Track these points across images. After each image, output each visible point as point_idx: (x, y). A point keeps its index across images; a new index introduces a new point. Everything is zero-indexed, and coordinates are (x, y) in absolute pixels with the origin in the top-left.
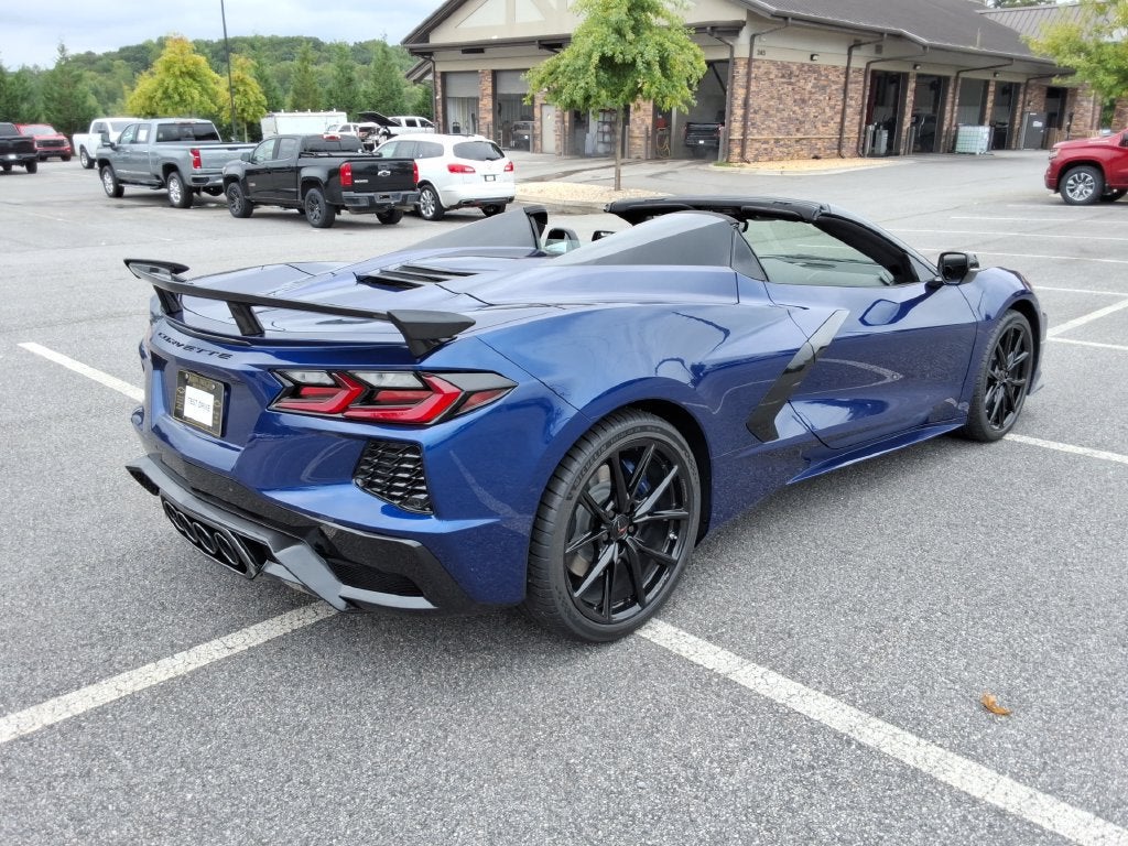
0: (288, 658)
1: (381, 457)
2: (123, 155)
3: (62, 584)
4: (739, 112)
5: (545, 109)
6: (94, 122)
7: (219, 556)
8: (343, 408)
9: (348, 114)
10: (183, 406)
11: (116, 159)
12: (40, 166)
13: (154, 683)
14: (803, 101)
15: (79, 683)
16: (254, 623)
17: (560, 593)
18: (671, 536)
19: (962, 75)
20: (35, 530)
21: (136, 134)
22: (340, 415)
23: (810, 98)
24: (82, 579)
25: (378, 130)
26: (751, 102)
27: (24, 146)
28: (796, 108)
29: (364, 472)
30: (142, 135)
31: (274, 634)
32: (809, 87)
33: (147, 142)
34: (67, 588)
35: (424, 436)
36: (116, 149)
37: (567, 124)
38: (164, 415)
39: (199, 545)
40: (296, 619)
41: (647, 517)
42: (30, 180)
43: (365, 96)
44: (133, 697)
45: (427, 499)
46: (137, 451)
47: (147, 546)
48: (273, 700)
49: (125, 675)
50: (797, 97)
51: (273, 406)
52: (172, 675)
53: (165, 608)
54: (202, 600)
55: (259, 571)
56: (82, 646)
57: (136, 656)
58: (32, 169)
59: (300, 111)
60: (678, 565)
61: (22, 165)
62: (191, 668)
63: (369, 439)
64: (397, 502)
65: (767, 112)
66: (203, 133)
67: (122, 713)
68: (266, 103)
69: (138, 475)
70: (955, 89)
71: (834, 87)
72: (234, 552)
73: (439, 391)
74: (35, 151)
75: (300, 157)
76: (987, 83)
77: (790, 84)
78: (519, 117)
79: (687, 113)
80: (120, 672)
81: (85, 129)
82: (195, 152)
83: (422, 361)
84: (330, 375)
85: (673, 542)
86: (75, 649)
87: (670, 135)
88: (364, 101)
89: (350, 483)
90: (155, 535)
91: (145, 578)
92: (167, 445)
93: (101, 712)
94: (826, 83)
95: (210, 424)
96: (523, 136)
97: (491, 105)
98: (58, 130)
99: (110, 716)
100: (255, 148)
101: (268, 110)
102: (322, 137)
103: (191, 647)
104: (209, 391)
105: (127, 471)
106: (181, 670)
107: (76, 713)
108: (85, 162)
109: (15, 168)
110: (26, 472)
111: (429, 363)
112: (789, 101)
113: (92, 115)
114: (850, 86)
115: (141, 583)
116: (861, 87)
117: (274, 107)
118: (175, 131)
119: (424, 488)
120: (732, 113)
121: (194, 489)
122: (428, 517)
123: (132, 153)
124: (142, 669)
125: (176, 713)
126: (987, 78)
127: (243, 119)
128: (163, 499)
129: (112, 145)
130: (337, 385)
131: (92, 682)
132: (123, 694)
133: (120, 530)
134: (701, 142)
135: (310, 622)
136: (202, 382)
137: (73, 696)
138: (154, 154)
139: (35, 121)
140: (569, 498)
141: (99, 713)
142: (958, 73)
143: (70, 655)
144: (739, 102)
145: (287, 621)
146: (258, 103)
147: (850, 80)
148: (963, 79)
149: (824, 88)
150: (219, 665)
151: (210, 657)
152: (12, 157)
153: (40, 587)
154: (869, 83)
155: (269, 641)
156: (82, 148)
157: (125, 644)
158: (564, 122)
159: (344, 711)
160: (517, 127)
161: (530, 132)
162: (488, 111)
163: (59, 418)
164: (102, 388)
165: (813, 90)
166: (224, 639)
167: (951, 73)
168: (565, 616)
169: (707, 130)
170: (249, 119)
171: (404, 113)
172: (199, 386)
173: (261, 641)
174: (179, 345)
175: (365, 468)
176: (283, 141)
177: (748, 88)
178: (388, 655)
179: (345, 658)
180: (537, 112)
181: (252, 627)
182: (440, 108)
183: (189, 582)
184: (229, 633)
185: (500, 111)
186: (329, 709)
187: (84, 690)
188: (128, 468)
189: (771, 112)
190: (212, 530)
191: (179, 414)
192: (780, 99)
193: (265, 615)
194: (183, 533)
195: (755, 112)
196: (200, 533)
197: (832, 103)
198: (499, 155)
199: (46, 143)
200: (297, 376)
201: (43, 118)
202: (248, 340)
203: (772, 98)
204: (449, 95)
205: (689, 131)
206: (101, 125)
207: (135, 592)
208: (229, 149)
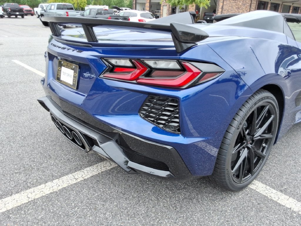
0: (100, 186)
1: (155, 104)
2: (47, 13)
3: (12, 144)
4: (220, 10)
5: (164, 7)
6: (40, 4)
7: (73, 140)
8: (136, 78)
9: (109, 7)
10: (60, 76)
11: (45, 15)
12: (25, 17)
13: (44, 195)
14: (239, 8)
15: (12, 192)
16: (86, 167)
17: (228, 172)
18: (264, 145)
19: (284, 4)
20: (6, 121)
21: (51, 7)
22: (135, 82)
23: (240, 7)
24: (20, 142)
25: (117, 11)
26: (224, 7)
27: (21, 10)
28: (236, 10)
29: (145, 110)
30: (53, 7)
31: (95, 173)
32: (240, 4)
33: (54, 9)
34: (14, 146)
35: (181, 94)
36: (45, 11)
37: (170, 12)
38: (53, 80)
39: (65, 134)
40: (103, 166)
41: (259, 137)
42: (22, 20)
43: (114, 2)
44: (34, 202)
45: (179, 126)
46: (42, 94)
47: (46, 130)
48: (95, 209)
49: (31, 190)
50: (237, 7)
51: (102, 76)
52: (51, 191)
53: (51, 157)
54: (66, 155)
55: (91, 150)
56: (16, 173)
57: (37, 180)
58: (23, 17)
59: (95, 5)
60: (266, 157)
61: (20, 16)
62: (60, 188)
63: (149, 94)
64: (161, 126)
65: (228, 11)
66: (69, 8)
67: (28, 210)
68: (87, 2)
69: (42, 104)
70: (281, 8)
71: (248, 4)
72: (80, 141)
73: (190, 70)
74: (24, 12)
75: (96, 14)
76: (290, 6)
77: (235, 3)
78: (156, 9)
79: (207, 8)
80: (30, 188)
81: (37, 7)
82: (67, 13)
83: (181, 55)
84: (131, 61)
85: (264, 148)
86: (13, 174)
87: (199, 16)
88: (113, 3)
89: (138, 115)
90: (49, 126)
91: (44, 143)
92: (53, 92)
93: (19, 208)
94: (245, 3)
95: (72, 84)
96: (157, 15)
97: (149, 5)
98: (30, 7)
99: (23, 212)
100: (83, 12)
101: (87, 5)
102: (103, 9)
103: (60, 177)
104: (72, 69)
105: (37, 101)
106: (56, 189)
107: (8, 209)
108: (37, 16)
109: (18, 17)
110: (7, 100)
111: (186, 55)
112: (235, 8)
113: (40, 3)
114: (252, 5)
115: (42, 145)
116: (255, 5)
117: (89, 4)
118: (62, 7)
119: (177, 120)
120: (218, 10)
121: (63, 111)
122: (178, 135)
123: (50, 13)
124: (39, 187)
125: (53, 213)
126: (291, 5)
127: (80, 6)
128: (51, 114)
129: (44, 10)
130: (134, 67)
131: (17, 192)
132: (30, 200)
133: (37, 123)
134: (208, 18)
135: (109, 168)
136: (69, 65)
137: (8, 199)
138: (56, 13)
139: (25, 4)
140: (238, 129)
141: (19, 210)
142: (283, 3)
143: (10, 177)
144: (221, 7)
145: (99, 167)
146: (84, 2)
147: (252, 3)
148: (284, 5)
149: (245, 4)
150: (72, 187)
151: (68, 183)
152: (17, 13)
153: (4, 144)
154: (257, 4)
155: (92, 176)
156: (37, 12)
157: (33, 173)
158: (169, 11)
159: (127, 218)
160: (156, 12)
161: (159, 13)
162: (148, 7)
163: (21, 83)
164: (36, 74)
165: (242, 5)
166: (74, 174)
167: (280, 3)
168: (228, 182)
169: (210, 15)
170: (82, 7)
171: (124, 7)
172: (67, 67)
173: (89, 176)
174: (59, 47)
175: (146, 108)
176: (92, 10)
177: (223, 3)
178: (143, 187)
179: (125, 188)
180: (162, 8)
181: (85, 169)
182: (134, 6)
183: (61, 146)
184: (76, 171)
185: (151, 7)
186: (121, 216)
187: (14, 196)
188: (38, 100)
189: (229, 11)
190: (71, 130)
191: (58, 79)
192: (232, 7)
193: (90, 164)
194: (59, 128)
195: (225, 10)
196: (65, 130)
197: (247, 9)
198: (153, 17)
199: (27, 11)
200: (113, 61)
201: (26, 4)
202: (91, 44)
203: (230, 7)
204: (137, 2)
205: (205, 15)
206: (42, 5)
207: (40, 149)
208: (77, 12)
